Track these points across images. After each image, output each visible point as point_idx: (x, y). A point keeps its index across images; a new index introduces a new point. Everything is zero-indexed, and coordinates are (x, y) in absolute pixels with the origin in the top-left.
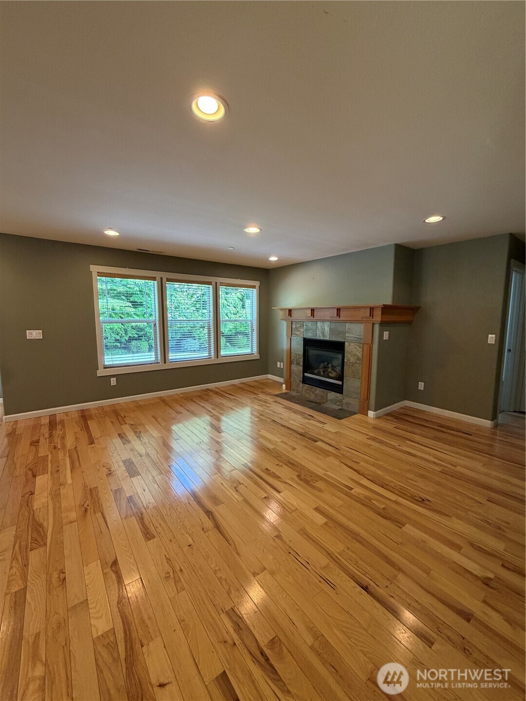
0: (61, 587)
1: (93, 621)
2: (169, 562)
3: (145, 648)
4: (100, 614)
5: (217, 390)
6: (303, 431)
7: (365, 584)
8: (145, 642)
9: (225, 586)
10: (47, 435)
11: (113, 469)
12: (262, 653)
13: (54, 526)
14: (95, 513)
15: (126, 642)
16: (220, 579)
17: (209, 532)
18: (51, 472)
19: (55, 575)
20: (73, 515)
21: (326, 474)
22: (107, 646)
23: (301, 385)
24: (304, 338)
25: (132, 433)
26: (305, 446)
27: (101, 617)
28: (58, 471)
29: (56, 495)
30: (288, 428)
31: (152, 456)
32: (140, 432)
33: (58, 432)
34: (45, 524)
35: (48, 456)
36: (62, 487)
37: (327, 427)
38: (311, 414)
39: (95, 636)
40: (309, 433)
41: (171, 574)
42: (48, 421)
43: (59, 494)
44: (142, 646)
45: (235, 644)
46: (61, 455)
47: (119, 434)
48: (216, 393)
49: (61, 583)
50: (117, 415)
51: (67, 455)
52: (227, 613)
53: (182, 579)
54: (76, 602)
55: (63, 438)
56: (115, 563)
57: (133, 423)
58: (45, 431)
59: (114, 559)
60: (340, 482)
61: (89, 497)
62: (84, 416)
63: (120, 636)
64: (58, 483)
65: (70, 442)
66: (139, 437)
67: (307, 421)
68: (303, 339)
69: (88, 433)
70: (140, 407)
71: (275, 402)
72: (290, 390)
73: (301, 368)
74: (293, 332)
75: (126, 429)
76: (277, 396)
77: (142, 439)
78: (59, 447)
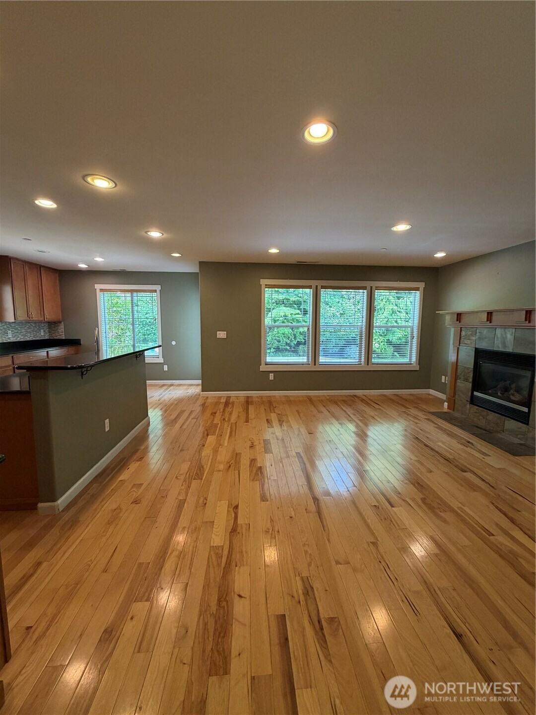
0: (202, 508)
1: (213, 536)
2: (272, 522)
3: (237, 568)
4: (217, 534)
5: (364, 398)
6: (451, 457)
7: (459, 630)
8: (239, 564)
9: (308, 559)
10: (222, 410)
11: (255, 444)
12: (319, 621)
13: (209, 469)
14: (235, 470)
15: (228, 558)
16: (306, 552)
17: (310, 514)
18: (217, 435)
19: (202, 499)
20: (222, 467)
21: (461, 508)
22: (217, 554)
23: (468, 406)
24: (476, 349)
25: (277, 421)
26: (446, 473)
27: (218, 536)
28: (221, 435)
29: (215, 451)
30: (432, 449)
31: (286, 442)
32: (283, 421)
33: (229, 409)
34: (205, 467)
35: (218, 424)
36: (220, 447)
37: (488, 460)
38: (470, 441)
39: (212, 545)
40: (459, 460)
41: (271, 531)
42: (225, 401)
43: (218, 451)
44: (236, 566)
45: (300, 602)
46: (226, 425)
47: (267, 419)
48: (362, 400)
49: (203, 505)
50: (270, 404)
51: (230, 426)
52: (302, 578)
53: (277, 538)
54: (208, 520)
55: (231, 414)
56: (236, 507)
57: (280, 413)
58: (222, 407)
59: (237, 503)
60: (478, 523)
61: (234, 458)
62: (248, 401)
63: (226, 552)
64: (219, 444)
65: (233, 418)
66: (281, 425)
67: (462, 447)
68: (474, 350)
69: (246, 414)
70: (289, 401)
71: (428, 419)
72: (454, 411)
73: (470, 385)
74: (462, 340)
75: (273, 416)
76: (433, 413)
77: (283, 427)
78: (227, 420)
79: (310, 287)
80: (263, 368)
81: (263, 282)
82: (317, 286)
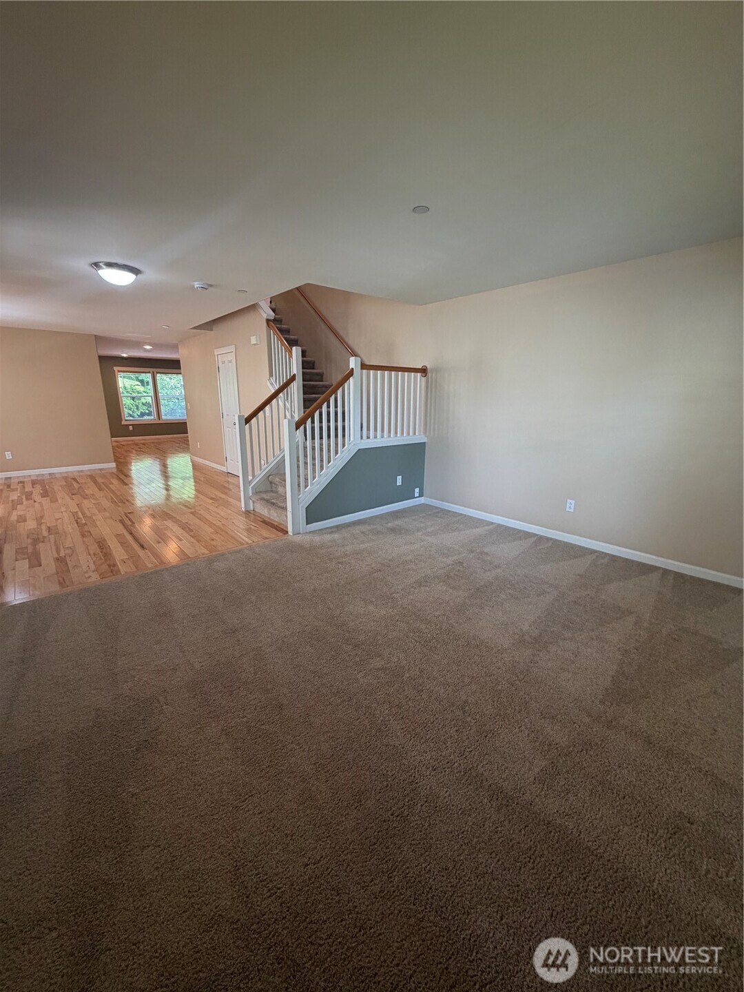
79: (149, 372)
80: (124, 423)
81: (116, 369)
82: (153, 372)
